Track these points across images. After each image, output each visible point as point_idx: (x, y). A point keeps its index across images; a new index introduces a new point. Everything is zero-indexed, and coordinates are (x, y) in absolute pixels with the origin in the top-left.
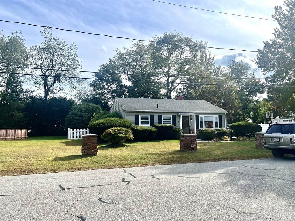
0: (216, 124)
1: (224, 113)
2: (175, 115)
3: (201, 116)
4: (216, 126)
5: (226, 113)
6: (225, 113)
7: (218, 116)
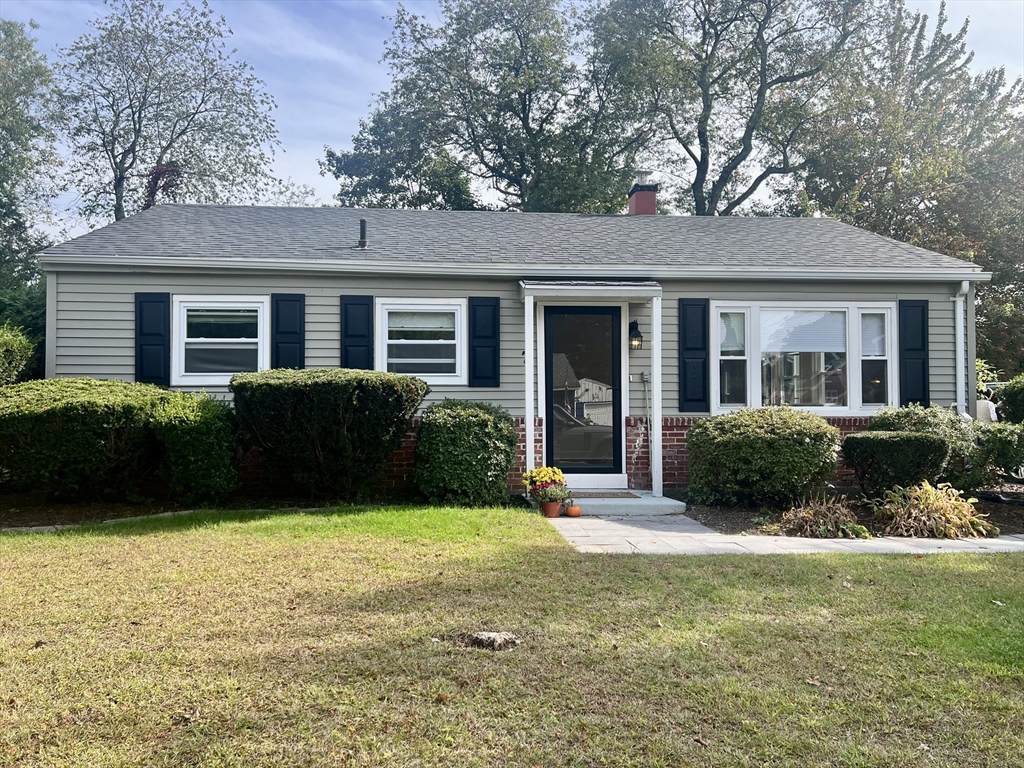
0: (874, 371)
1: (954, 286)
2: (497, 300)
3: (732, 306)
4: (874, 392)
5: (965, 286)
6: (958, 284)
7: (894, 305)
